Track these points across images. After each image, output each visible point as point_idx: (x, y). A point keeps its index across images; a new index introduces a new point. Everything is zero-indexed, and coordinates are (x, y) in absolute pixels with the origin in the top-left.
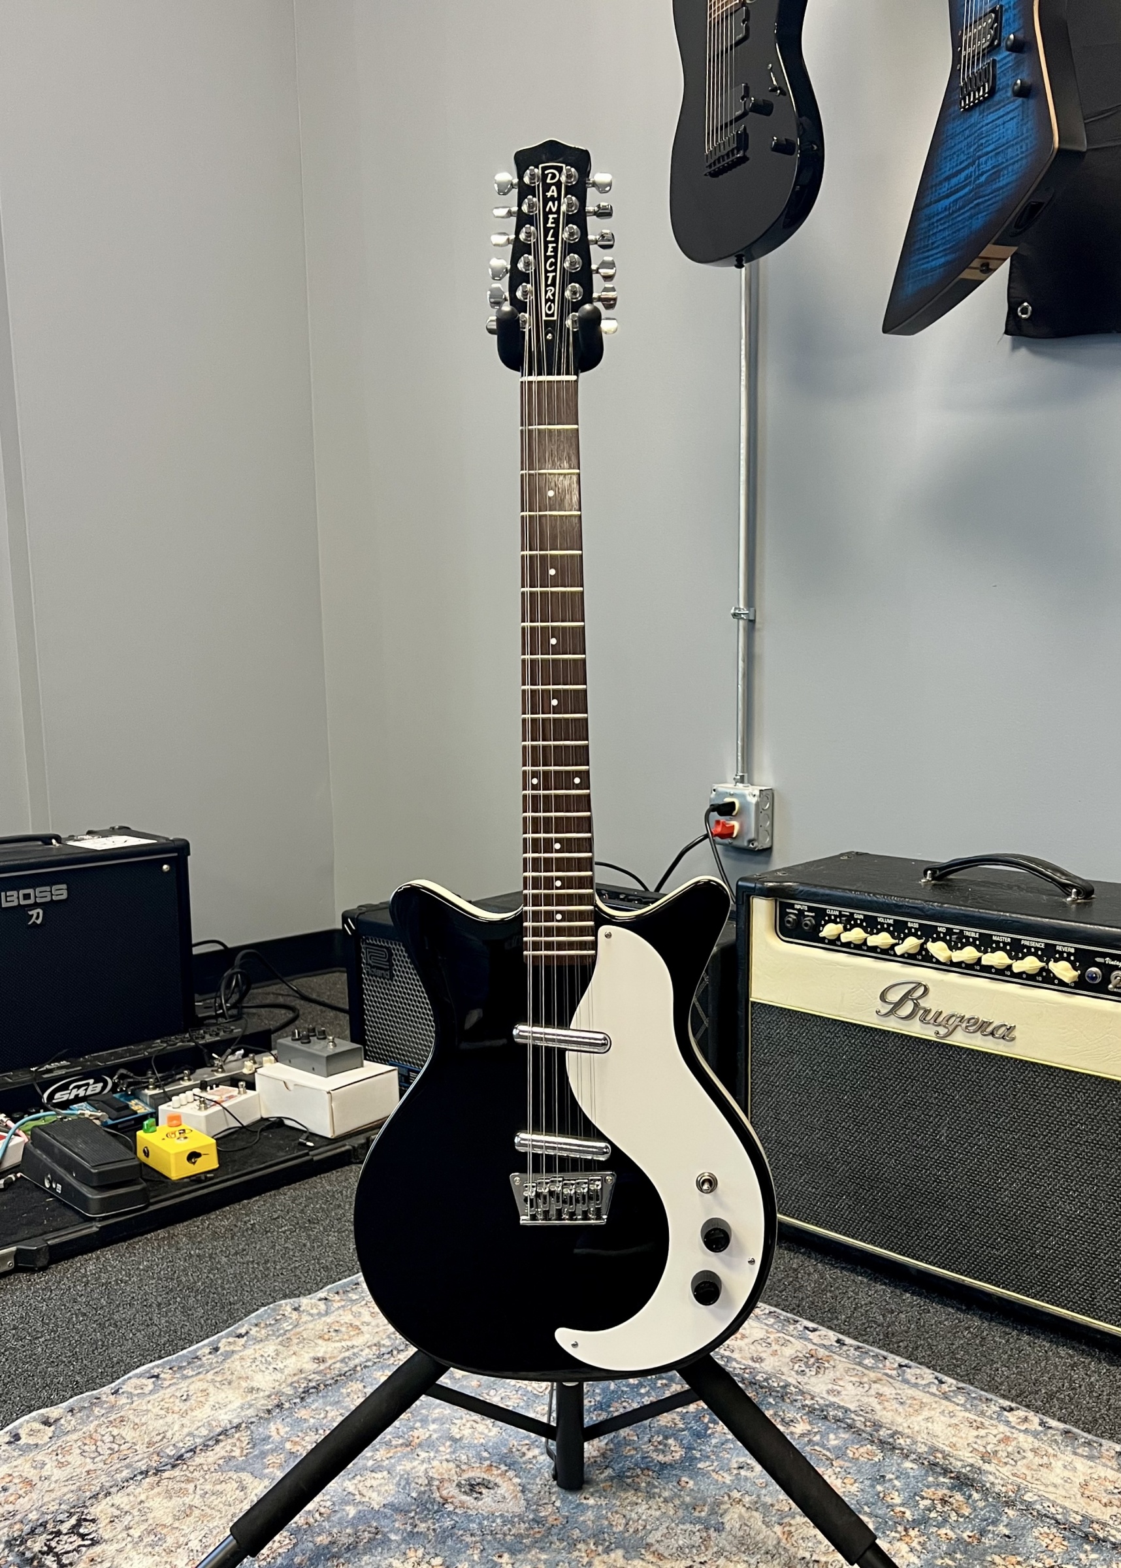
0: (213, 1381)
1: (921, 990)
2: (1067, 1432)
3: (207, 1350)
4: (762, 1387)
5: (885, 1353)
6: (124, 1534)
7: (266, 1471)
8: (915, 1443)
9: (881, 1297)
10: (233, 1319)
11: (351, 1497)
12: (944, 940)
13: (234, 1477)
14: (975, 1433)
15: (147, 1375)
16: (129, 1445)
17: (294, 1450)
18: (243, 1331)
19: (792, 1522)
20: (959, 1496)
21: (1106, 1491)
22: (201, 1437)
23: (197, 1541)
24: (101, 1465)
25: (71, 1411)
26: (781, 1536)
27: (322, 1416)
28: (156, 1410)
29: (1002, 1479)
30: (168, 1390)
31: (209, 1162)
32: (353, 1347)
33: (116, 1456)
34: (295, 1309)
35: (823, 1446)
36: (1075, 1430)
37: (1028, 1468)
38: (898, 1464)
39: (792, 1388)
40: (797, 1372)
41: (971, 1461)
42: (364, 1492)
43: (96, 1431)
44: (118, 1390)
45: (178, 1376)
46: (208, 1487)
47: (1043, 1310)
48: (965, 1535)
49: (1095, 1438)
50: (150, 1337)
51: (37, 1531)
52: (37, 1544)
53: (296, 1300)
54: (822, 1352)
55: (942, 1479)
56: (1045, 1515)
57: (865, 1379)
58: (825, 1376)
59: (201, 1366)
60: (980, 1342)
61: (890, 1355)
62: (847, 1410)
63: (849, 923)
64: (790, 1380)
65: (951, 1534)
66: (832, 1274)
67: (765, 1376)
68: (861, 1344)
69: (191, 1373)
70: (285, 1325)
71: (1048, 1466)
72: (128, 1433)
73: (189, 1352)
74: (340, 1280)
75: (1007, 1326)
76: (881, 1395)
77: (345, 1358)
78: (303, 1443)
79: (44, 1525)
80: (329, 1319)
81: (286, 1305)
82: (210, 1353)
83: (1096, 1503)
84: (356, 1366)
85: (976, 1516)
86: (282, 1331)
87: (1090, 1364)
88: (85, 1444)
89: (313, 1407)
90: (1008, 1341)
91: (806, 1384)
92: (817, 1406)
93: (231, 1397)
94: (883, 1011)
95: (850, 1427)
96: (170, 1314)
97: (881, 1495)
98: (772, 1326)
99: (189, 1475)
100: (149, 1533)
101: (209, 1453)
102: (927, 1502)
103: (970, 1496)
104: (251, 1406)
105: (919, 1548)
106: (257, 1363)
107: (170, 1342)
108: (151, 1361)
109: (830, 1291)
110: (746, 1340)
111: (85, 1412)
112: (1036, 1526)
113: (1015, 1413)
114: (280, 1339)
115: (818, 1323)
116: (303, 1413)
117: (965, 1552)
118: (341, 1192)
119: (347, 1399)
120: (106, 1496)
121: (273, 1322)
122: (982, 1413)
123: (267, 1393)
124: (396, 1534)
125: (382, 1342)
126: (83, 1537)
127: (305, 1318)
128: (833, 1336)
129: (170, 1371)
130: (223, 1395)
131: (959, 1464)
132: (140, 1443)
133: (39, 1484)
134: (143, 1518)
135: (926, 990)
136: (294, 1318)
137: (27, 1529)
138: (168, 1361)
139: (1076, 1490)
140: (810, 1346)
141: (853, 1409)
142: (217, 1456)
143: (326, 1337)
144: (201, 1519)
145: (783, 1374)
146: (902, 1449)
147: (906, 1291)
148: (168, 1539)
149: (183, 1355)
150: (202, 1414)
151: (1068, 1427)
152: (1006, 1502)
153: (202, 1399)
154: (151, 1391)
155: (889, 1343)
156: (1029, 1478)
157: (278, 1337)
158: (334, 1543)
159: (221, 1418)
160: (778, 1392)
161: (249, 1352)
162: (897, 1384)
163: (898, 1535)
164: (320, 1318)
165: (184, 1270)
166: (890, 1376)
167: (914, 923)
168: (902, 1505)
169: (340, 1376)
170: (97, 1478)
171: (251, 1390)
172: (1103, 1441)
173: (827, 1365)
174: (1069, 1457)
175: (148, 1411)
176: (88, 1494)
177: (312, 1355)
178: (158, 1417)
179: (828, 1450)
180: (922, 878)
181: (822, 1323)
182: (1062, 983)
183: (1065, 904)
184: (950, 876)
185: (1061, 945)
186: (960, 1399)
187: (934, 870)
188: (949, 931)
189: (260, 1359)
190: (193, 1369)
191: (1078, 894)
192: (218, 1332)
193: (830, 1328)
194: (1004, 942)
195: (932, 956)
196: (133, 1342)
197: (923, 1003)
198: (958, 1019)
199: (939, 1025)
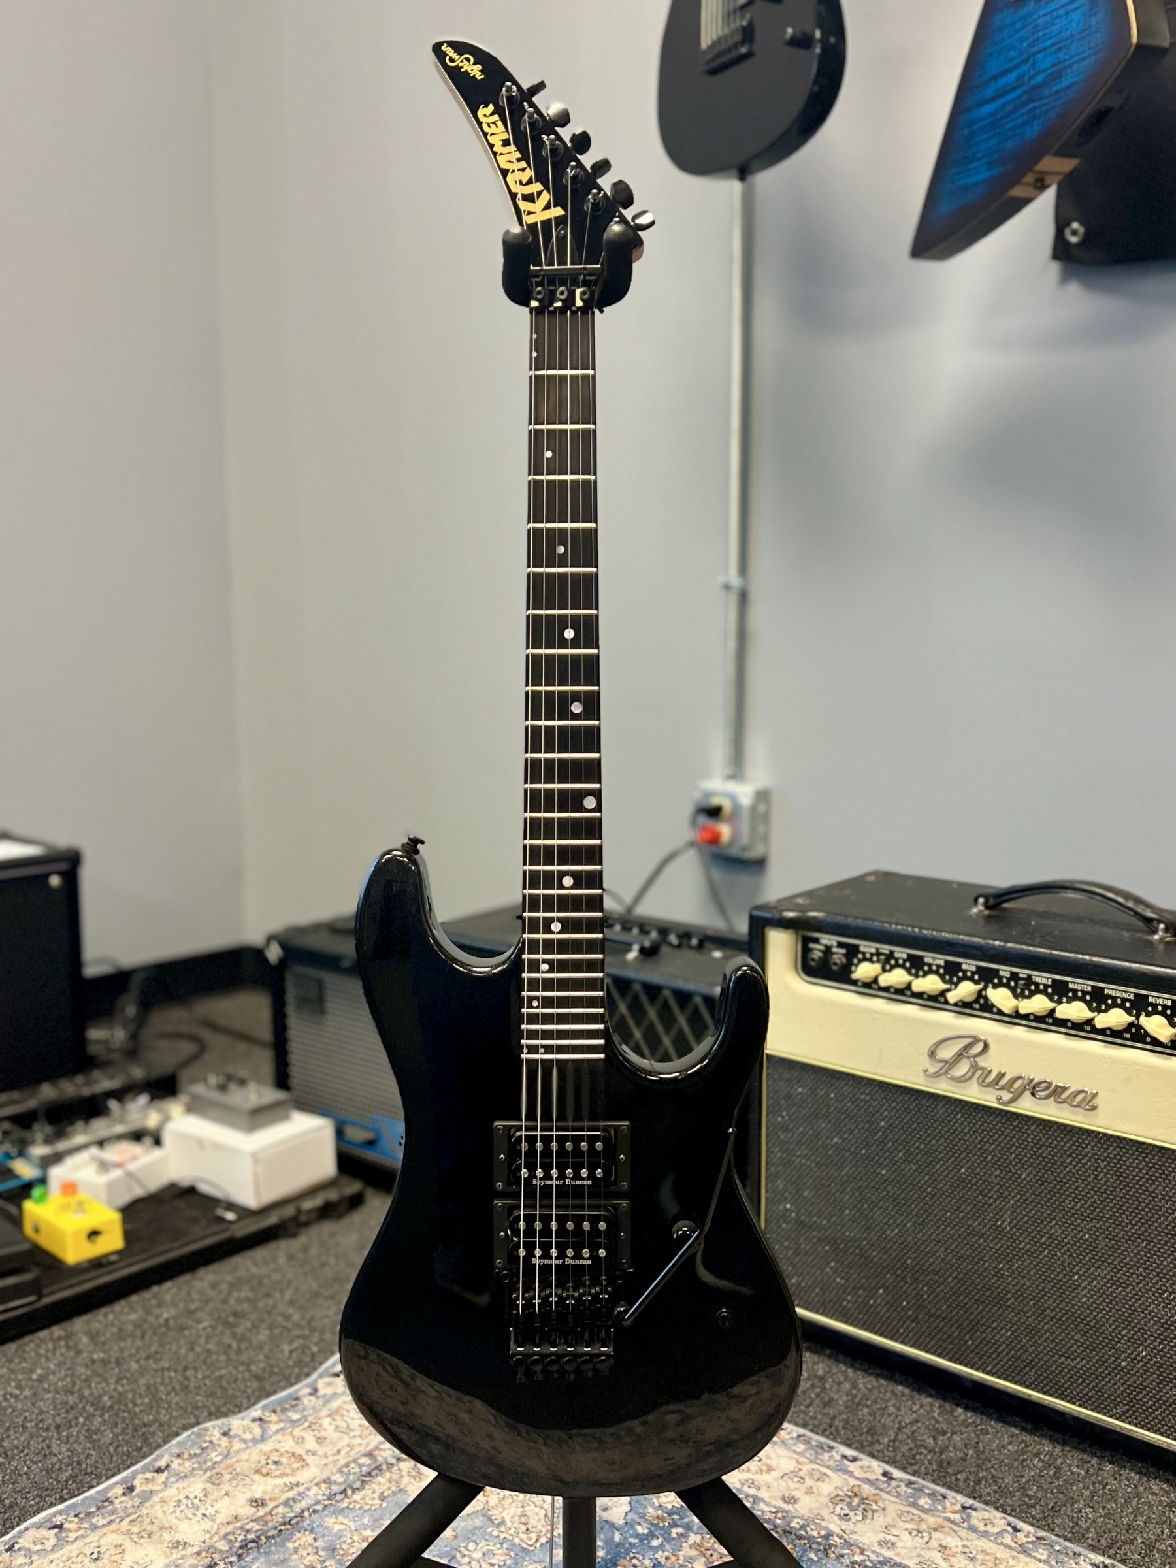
0: (128, 1533)
1: (980, 1047)
3: (119, 1490)
4: (800, 1538)
5: (943, 1490)
9: (928, 1413)
12: (1007, 986)
15: (48, 1525)
18: (162, 1463)
30: (74, 1546)
31: (112, 1241)
32: (297, 1485)
34: (225, 1434)
39: (836, 1538)
40: (839, 1515)
44: (13, 1546)
45: (85, 1525)
47: (1131, 1434)
50: (49, 1471)
53: (225, 1420)
54: (867, 1490)
57: (924, 1526)
58: (874, 1522)
59: (113, 1512)
60: (1055, 1473)
61: (949, 1492)
63: (889, 963)
64: (834, 1528)
67: (801, 1522)
68: (912, 1478)
69: (100, 1524)
70: (213, 1455)
73: (97, 1492)
74: (275, 1392)
75: (1084, 1451)
76: (946, 1548)
77: (288, 1500)
80: (266, 1447)
81: (213, 1429)
82: (124, 1494)
84: (303, 1511)
86: (209, 1464)
90: (1087, 1472)
91: (852, 1533)
93: (152, 1555)
94: (933, 1071)
96: (71, 1440)
98: (803, 1454)
106: (183, 1507)
107: (73, 1478)
108: (52, 1505)
110: (773, 1474)
114: (209, 1474)
115: (856, 1449)
119: (295, 1557)
121: (198, 1452)
125: (333, 1478)
127: (237, 1445)
128: (878, 1467)
129: (76, 1519)
130: (143, 1552)
135: (986, 1046)
136: (224, 1445)
138: (73, 1505)
140: (853, 1482)
143: (264, 1471)
145: (823, 1520)
147: (958, 1405)
149: (92, 1495)
154: (54, 1546)
155: (945, 1475)
157: (206, 1471)
160: (819, 1543)
161: (171, 1492)
162: (964, 1533)
164: (255, 1445)
166: (953, 1522)
169: (284, 1524)
173: (874, 1507)
177: (248, 1496)
180: (970, 908)
181: (861, 1449)
182: (1155, 1042)
183: (1150, 944)
184: (1005, 905)
185: (1154, 997)
186: (1042, 1554)
187: (986, 897)
188: (1014, 976)
189: (185, 1501)
190: (104, 1517)
191: (1166, 930)
192: (132, 1464)
193: (872, 1455)
194: (1083, 991)
195: (993, 1006)
196: (29, 1479)
197: (982, 1062)
198: (1026, 1081)
199: (1002, 1088)
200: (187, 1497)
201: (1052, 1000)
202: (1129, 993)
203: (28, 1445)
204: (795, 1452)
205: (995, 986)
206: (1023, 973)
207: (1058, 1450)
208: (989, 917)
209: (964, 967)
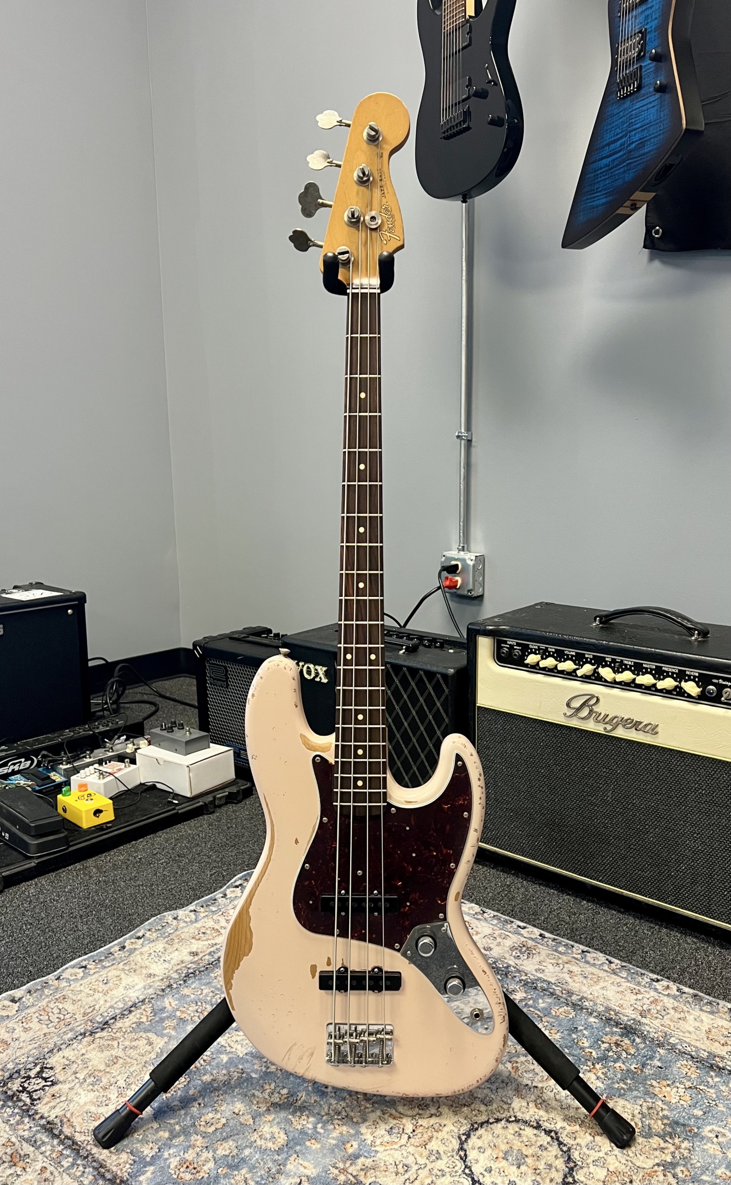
0: (123, 970)
1: (594, 700)
2: (696, 996)
3: (117, 948)
5: (572, 943)
6: (73, 1077)
7: (165, 1032)
8: (595, 1004)
9: (567, 903)
10: (132, 926)
11: (224, 1048)
12: (610, 666)
13: (144, 1036)
14: (635, 997)
15: (78, 966)
16: (71, 1015)
17: (182, 1017)
18: (140, 934)
19: (518, 1060)
20: (626, 1041)
21: (723, 1035)
22: (119, 1009)
23: (123, 1081)
24: (53, 1029)
25: (29, 992)
26: (511, 1070)
27: (199, 993)
28: (87, 991)
29: (654, 1028)
30: (94, 976)
31: (108, 816)
32: (216, 944)
33: (62, 1023)
34: (175, 919)
35: (535, 1008)
36: (701, 994)
37: (671, 1020)
38: (586, 1020)
39: (512, 968)
40: (514, 957)
41: (633, 1016)
42: (232, 1044)
43: (47, 1006)
44: (59, 977)
45: (99, 966)
46: (127, 1043)
47: (677, 912)
48: (632, 1067)
49: (714, 999)
50: (77, 939)
51: (14, 1076)
52: (15, 1085)
53: (175, 912)
54: (530, 943)
55: (615, 1029)
56: (684, 1052)
57: (560, 961)
58: (534, 959)
59: (114, 959)
60: (635, 933)
61: (576, 944)
62: (549, 983)
63: (545, 655)
64: (510, 962)
65: (623, 1067)
66: (534, 889)
67: (492, 960)
68: (556, 937)
69: (107, 965)
70: (168, 930)
71: (684, 1019)
72: (69, 1006)
73: (104, 950)
74: (203, 897)
75: (651, 922)
76: (572, 972)
77: (211, 952)
78: (188, 1012)
79: (18, 1072)
80: (198, 925)
81: (168, 916)
82: (120, 950)
83: (717, 1044)
85: (639, 1054)
86: (167, 934)
87: (708, 948)
88: (41, 1015)
89: (193, 987)
90: (652, 933)
91: (521, 965)
92: (529, 980)
93: (137, 981)
94: (568, 714)
95: (552, 994)
96: (89, 923)
97: (576, 1041)
98: (495, 925)
99: (113, 1035)
100: (90, 1076)
101: (125, 1020)
102: (606, 1045)
103: (634, 1040)
104: (151, 986)
105: (602, 1076)
106: (152, 957)
107: (91, 942)
108: (80, 956)
109: (533, 901)
110: (479, 936)
111: (39, 992)
112: (679, 1060)
113: (660, 983)
114: (166, 939)
115: (526, 923)
116: (186, 991)
117: (632, 1079)
118: (198, 835)
119: (215, 981)
120: (58, 1051)
121: (160, 928)
122: (639, 984)
123: (161, 978)
124: (256, 1074)
126: (45, 1079)
127: (182, 924)
128: (537, 932)
129: (94, 963)
130: (131, 979)
131: (626, 1018)
132: (78, 1014)
133: (12, 1044)
134: (85, 1066)
135: (598, 700)
136: (174, 924)
137: (7, 1075)
138: (92, 956)
139: (704, 1035)
140: (523, 939)
141: (553, 982)
142: (131, 1022)
143: (197, 937)
144: (124, 1065)
146: (588, 1009)
147: (583, 899)
148: (103, 1079)
149: (101, 952)
150: (119, 992)
151: (696, 992)
152: (658, 1044)
153: (118, 982)
154: (82, 977)
155: (574, 936)
156: (672, 1028)
158: (215, 1080)
159: (131, 995)
160: (503, 971)
161: (146, 949)
162: (582, 964)
163: (588, 1068)
164: (192, 924)
165: (96, 892)
166: (577, 959)
167: (589, 655)
168: (590, 1047)
169: (208, 964)
170: (51, 1039)
171: (150, 975)
172: (720, 1002)
173: (534, 952)
174: (697, 1012)
175: (81, 991)
176: (46, 1050)
177: (189, 950)
178: (89, 995)
179: (539, 1010)
180: (593, 623)
181: (529, 922)
182: (690, 696)
183: (690, 641)
184: (612, 621)
185: (689, 671)
186: (624, 974)
187: (601, 617)
188: (614, 661)
189: (153, 953)
190: (109, 962)
191: (699, 634)
192: (123, 935)
193: (534, 926)
194: (650, 669)
195: (602, 677)
196: (66, 943)
197: (595, 708)
198: (620, 720)
199: (606, 723)
200: (155, 951)
201: (634, 674)
202: (675, 669)
203: (65, 926)
204: (492, 924)
205: (603, 667)
206: (619, 659)
207: (638, 921)
208: (602, 627)
209: (586, 656)
